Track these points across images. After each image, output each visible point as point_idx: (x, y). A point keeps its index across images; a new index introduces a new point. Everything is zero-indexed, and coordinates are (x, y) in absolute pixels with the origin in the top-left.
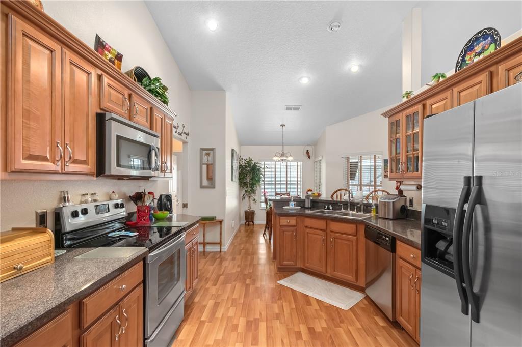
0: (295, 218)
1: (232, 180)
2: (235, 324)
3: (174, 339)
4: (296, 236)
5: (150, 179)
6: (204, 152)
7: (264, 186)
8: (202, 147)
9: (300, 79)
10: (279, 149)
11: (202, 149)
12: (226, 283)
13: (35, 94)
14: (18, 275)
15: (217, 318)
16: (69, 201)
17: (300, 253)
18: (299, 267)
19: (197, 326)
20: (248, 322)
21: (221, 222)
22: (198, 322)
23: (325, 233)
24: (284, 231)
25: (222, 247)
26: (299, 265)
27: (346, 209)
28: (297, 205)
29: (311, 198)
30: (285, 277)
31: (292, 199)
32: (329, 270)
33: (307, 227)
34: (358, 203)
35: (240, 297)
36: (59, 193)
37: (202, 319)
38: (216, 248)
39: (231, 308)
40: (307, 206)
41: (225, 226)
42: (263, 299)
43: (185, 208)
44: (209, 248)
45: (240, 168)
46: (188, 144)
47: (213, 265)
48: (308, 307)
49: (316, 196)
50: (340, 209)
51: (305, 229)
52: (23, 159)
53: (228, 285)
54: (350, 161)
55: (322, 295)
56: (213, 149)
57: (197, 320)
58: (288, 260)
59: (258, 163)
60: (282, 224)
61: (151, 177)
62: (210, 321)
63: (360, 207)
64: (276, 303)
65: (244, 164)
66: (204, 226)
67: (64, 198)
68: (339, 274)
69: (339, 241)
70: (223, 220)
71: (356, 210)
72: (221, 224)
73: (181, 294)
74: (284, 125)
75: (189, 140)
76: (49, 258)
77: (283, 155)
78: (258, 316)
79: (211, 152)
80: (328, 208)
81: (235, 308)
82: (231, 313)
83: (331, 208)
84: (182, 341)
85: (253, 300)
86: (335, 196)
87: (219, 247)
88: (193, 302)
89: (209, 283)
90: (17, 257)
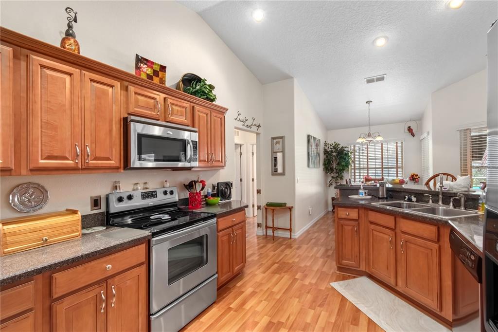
0: (356, 210)
1: (308, 166)
2: (256, 322)
3: (197, 319)
4: (358, 232)
5: (192, 169)
6: (275, 141)
7: (355, 171)
8: (273, 136)
9: (374, 42)
10: (366, 130)
11: (273, 138)
12: (275, 274)
13: (52, 110)
14: (46, 245)
15: (244, 309)
16: (120, 189)
17: (364, 253)
18: (364, 270)
19: (223, 311)
20: (270, 322)
21: (291, 209)
22: (227, 307)
23: (393, 232)
24: (342, 225)
25: (292, 234)
26: (363, 268)
27: (436, 201)
28: (369, 195)
29: (389, 186)
30: (344, 278)
31: (362, 187)
32: (400, 283)
33: (372, 223)
34: (455, 194)
35: (280, 291)
36: (113, 183)
37: (231, 306)
38: (287, 234)
39: (263, 301)
40: (380, 195)
41: (296, 212)
42: (302, 300)
43: (259, 194)
44: (280, 234)
45: (325, 154)
46: (261, 135)
47: (274, 251)
48: (351, 326)
49: (396, 183)
50: (428, 202)
51: (369, 224)
52: (42, 160)
53: (276, 275)
54: (472, 134)
55: (379, 316)
56: (282, 138)
57: (227, 305)
58: (348, 260)
59: (346, 147)
60: (339, 216)
61: (193, 167)
62: (236, 311)
63: (459, 200)
64: (314, 310)
65: (330, 150)
66: (273, 212)
67: (116, 186)
68: (412, 293)
69: (413, 246)
70: (293, 207)
71: (451, 204)
72: (291, 211)
73: (210, 277)
74: (371, 101)
75: (261, 130)
76: (77, 234)
77: (369, 135)
78: (283, 320)
79: (281, 140)
80: (410, 200)
81: (267, 302)
82: (259, 308)
83: (414, 199)
84: (202, 322)
85: (291, 298)
86: (431, 183)
87: (289, 234)
88: (235, 285)
89: (261, 269)
90: (45, 231)
